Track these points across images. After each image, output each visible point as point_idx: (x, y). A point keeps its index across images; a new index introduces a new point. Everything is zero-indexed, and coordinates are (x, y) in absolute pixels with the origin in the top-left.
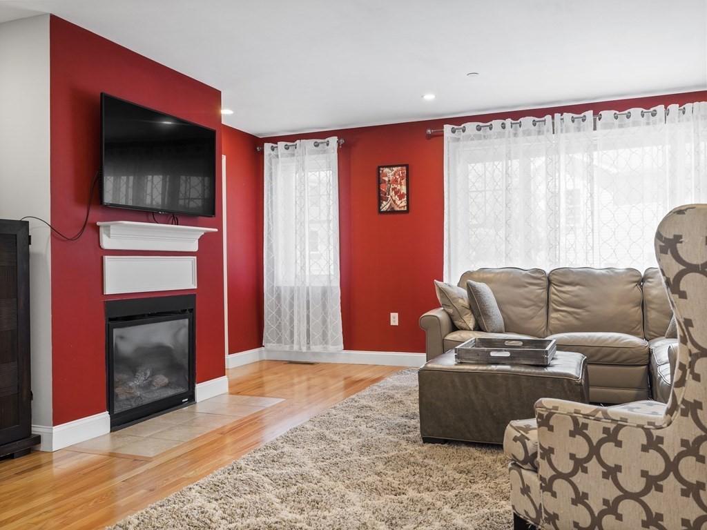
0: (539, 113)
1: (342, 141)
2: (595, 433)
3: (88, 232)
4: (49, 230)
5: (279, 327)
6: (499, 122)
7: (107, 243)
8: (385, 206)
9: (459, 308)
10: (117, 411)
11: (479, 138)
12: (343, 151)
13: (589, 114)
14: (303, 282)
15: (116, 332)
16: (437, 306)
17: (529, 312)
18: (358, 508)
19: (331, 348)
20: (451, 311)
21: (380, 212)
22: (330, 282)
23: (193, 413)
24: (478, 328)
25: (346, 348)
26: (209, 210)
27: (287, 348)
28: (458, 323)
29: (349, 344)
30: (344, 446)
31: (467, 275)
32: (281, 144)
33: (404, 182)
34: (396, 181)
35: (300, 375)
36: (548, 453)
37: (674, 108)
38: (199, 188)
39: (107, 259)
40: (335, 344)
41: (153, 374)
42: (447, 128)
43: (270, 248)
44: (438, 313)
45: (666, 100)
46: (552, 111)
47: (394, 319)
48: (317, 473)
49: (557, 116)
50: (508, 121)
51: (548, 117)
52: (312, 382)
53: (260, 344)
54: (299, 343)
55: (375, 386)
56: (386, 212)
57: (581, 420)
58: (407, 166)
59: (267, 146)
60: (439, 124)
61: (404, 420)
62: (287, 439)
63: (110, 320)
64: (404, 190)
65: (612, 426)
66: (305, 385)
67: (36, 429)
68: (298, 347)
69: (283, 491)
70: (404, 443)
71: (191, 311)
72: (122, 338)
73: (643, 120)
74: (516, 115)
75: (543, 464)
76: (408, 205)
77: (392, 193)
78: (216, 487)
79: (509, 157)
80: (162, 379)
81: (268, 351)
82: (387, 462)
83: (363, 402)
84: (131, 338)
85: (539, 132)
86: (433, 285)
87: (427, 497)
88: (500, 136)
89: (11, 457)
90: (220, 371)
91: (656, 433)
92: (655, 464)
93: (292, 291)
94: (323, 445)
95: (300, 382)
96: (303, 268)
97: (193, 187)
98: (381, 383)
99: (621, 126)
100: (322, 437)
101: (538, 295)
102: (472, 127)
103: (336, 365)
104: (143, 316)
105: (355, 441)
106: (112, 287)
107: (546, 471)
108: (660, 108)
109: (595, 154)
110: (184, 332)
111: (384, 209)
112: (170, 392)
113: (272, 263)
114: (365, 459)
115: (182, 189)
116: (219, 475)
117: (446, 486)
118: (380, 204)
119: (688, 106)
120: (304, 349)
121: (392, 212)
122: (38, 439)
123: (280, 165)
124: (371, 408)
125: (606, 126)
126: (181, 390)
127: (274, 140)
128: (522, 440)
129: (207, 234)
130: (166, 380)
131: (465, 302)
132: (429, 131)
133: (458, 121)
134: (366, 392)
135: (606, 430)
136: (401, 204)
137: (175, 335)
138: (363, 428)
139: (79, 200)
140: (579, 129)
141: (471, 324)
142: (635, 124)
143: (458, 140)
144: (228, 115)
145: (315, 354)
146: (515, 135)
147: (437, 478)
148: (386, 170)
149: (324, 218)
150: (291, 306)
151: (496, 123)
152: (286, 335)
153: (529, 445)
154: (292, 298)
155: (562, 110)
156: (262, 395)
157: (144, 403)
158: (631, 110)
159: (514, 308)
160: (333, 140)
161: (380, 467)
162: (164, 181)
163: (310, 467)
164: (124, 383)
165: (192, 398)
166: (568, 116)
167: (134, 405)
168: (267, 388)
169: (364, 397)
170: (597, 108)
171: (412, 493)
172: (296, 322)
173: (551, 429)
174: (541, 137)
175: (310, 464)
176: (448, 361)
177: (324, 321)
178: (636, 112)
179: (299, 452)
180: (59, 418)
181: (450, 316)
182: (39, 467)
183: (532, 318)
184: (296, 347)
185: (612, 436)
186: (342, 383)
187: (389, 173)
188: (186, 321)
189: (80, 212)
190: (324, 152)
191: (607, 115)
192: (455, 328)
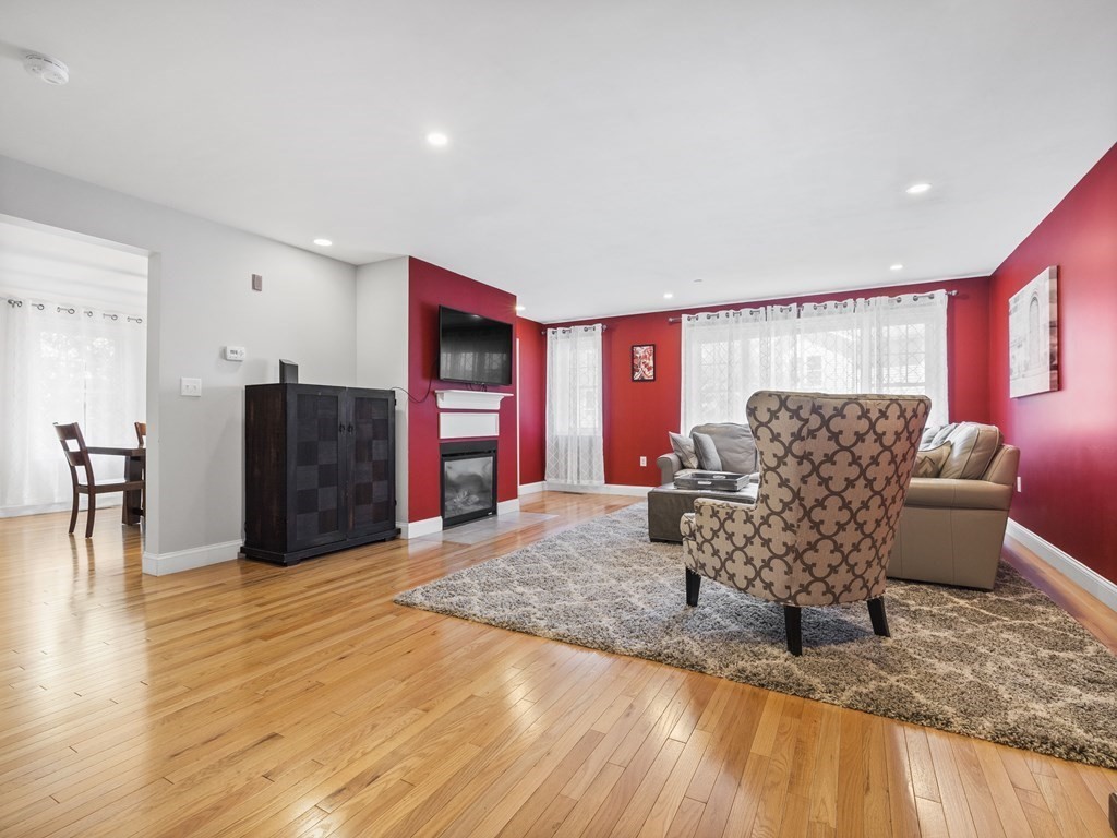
0: (755, 305)
1: (605, 327)
2: (722, 515)
3: (430, 397)
4: (407, 396)
5: (557, 466)
6: (724, 312)
7: (442, 404)
8: (637, 376)
9: (686, 452)
10: (446, 517)
11: (709, 324)
12: (606, 334)
13: (794, 306)
14: (575, 433)
15: (446, 463)
16: (671, 451)
17: (741, 457)
18: (600, 573)
19: (595, 483)
20: (680, 455)
21: (633, 380)
22: (595, 432)
23: (495, 522)
24: (700, 467)
25: (606, 483)
26: (506, 379)
27: (563, 482)
28: (686, 464)
29: (609, 480)
30: (597, 542)
31: (697, 429)
32: (560, 330)
33: (651, 357)
34: (645, 357)
35: (571, 501)
36: (700, 528)
37: (861, 301)
38: (499, 361)
39: (442, 415)
40: (599, 479)
41: (469, 495)
42: (684, 317)
43: (551, 407)
44: (671, 457)
45: (855, 295)
46: (765, 304)
47: (643, 461)
48: (576, 555)
49: (769, 307)
50: (731, 312)
51: (762, 309)
52: (581, 505)
53: (543, 479)
54: (572, 478)
55: (624, 509)
56: (638, 380)
57: (716, 509)
58: (654, 345)
59: (549, 331)
60: (678, 313)
61: (641, 530)
62: (559, 538)
63: (443, 456)
64: (651, 364)
65: (730, 511)
66: (576, 507)
67: (398, 525)
68: (571, 481)
69: (554, 563)
70: (637, 542)
71: (495, 451)
72: (450, 468)
73: (837, 310)
74: (737, 307)
75: (698, 535)
76: (654, 375)
77: (643, 366)
78: (512, 560)
79: (731, 339)
80: (475, 498)
81: (549, 484)
82: (623, 552)
83: (614, 518)
84: (456, 469)
85: (756, 320)
86: (668, 435)
87: (645, 569)
88: (726, 322)
89: (384, 541)
90: (514, 495)
91: (750, 513)
92: (749, 530)
93: (567, 439)
94: (583, 541)
95: (572, 505)
96: (575, 422)
97: (495, 360)
98: (631, 507)
99: (819, 315)
100: (582, 537)
101: (749, 444)
102: (703, 316)
103: (599, 495)
104: (463, 454)
105: (604, 540)
106: (444, 434)
107: (700, 540)
108: (850, 301)
109: (798, 336)
110: (490, 466)
111: (636, 378)
112: (480, 508)
113: (552, 418)
114: (609, 549)
115: (487, 362)
116: (514, 554)
117: (660, 564)
118: (633, 374)
119: (872, 299)
120: (575, 483)
121: (642, 380)
122: (399, 531)
123: (559, 345)
124: (619, 522)
125: (807, 315)
126: (487, 507)
127: (555, 326)
128: (689, 523)
129: (506, 398)
130: (478, 499)
131: (692, 449)
132: (671, 319)
133: (692, 311)
134: (619, 512)
135: (727, 513)
136: (650, 374)
137: (484, 468)
138: (611, 533)
139: (425, 376)
140: (786, 318)
141: (695, 465)
142: (830, 313)
143: (693, 325)
144: (521, 310)
145: (583, 487)
146: (737, 322)
147: (655, 560)
148: (638, 348)
149: (591, 384)
150: (566, 451)
151: (722, 313)
152: (562, 473)
153: (692, 525)
154: (567, 445)
155: (773, 303)
156: (544, 512)
157: (464, 513)
158: (827, 303)
159: (730, 454)
160: (599, 327)
161: (619, 553)
162: (474, 358)
163: (572, 552)
164: (451, 499)
165: (495, 512)
166: (777, 308)
167: (458, 514)
168: (547, 509)
169: (616, 515)
170: (800, 301)
171: (635, 567)
172: (569, 463)
173: (701, 514)
174: (757, 323)
175: (572, 550)
176: (670, 488)
177: (590, 462)
178: (831, 304)
179: (566, 544)
180: (412, 518)
181: (680, 458)
182: (400, 547)
183: (742, 461)
184: (569, 481)
185: (730, 517)
186: (603, 507)
187: (640, 351)
188: (491, 458)
189: (426, 384)
190: (592, 335)
191: (808, 306)
192: (683, 467)
